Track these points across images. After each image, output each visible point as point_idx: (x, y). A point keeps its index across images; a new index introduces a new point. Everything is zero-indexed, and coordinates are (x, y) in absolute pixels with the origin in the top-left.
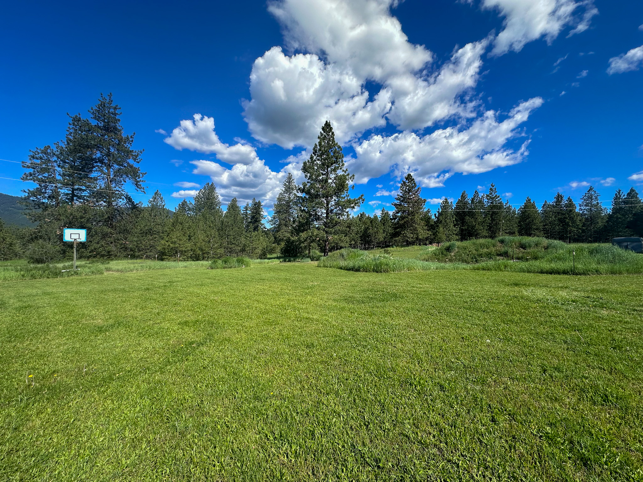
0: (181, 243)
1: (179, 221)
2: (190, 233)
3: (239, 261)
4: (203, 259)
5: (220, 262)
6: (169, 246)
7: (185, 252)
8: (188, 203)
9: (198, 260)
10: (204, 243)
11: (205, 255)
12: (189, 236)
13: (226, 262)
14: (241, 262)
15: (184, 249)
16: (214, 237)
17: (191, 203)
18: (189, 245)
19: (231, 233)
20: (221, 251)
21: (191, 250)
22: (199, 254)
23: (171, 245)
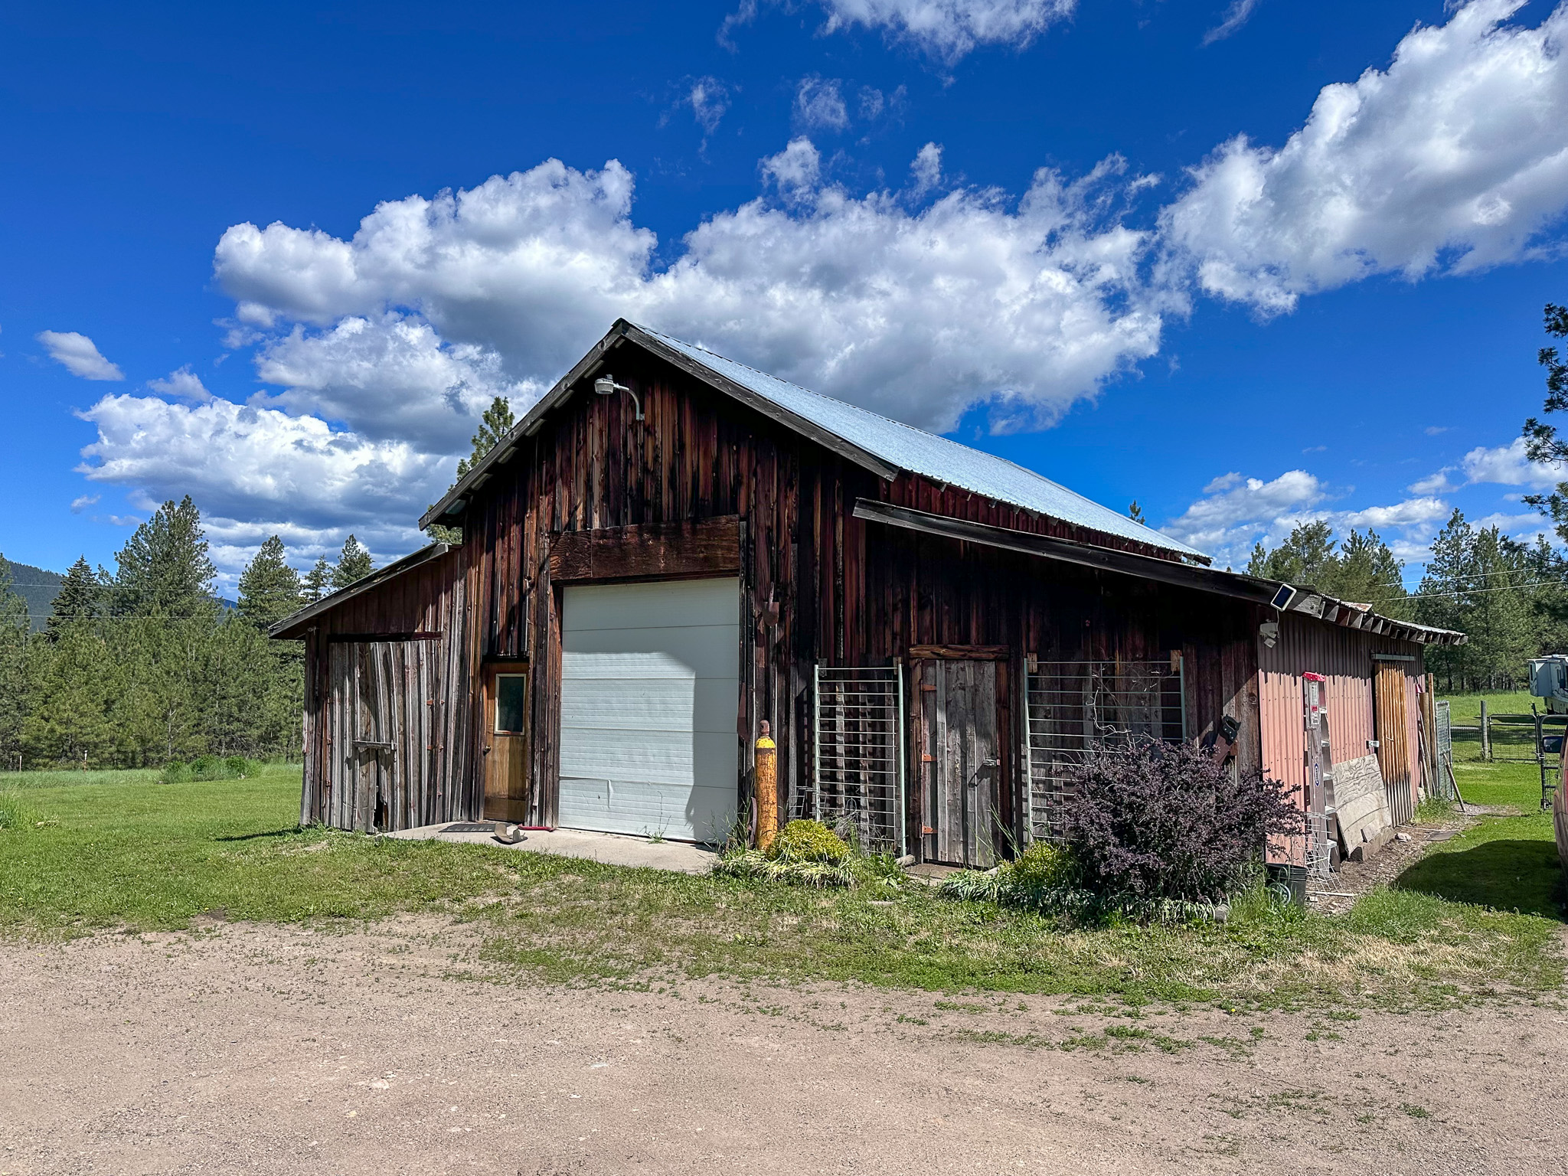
0: (87, 721)
1: (79, 658)
2: (109, 693)
3: (231, 765)
4: (145, 765)
5: (187, 768)
6: (52, 731)
7: (96, 746)
8: (94, 570)
9: (132, 766)
10: (147, 722)
11: (153, 755)
12: (106, 702)
13: (201, 768)
14: (236, 767)
15: (93, 738)
16: (180, 704)
17: (104, 574)
18: (106, 728)
19: (232, 691)
20: (200, 741)
21: (112, 740)
22: (133, 752)
23: (59, 729)
